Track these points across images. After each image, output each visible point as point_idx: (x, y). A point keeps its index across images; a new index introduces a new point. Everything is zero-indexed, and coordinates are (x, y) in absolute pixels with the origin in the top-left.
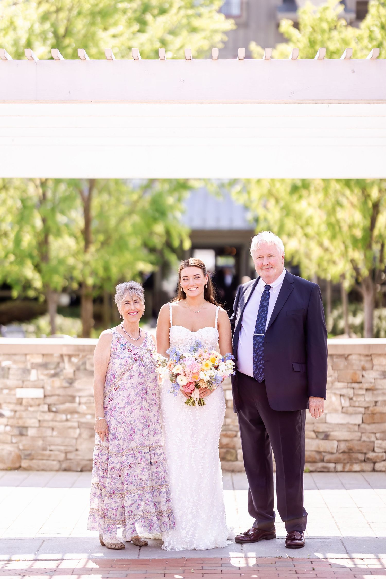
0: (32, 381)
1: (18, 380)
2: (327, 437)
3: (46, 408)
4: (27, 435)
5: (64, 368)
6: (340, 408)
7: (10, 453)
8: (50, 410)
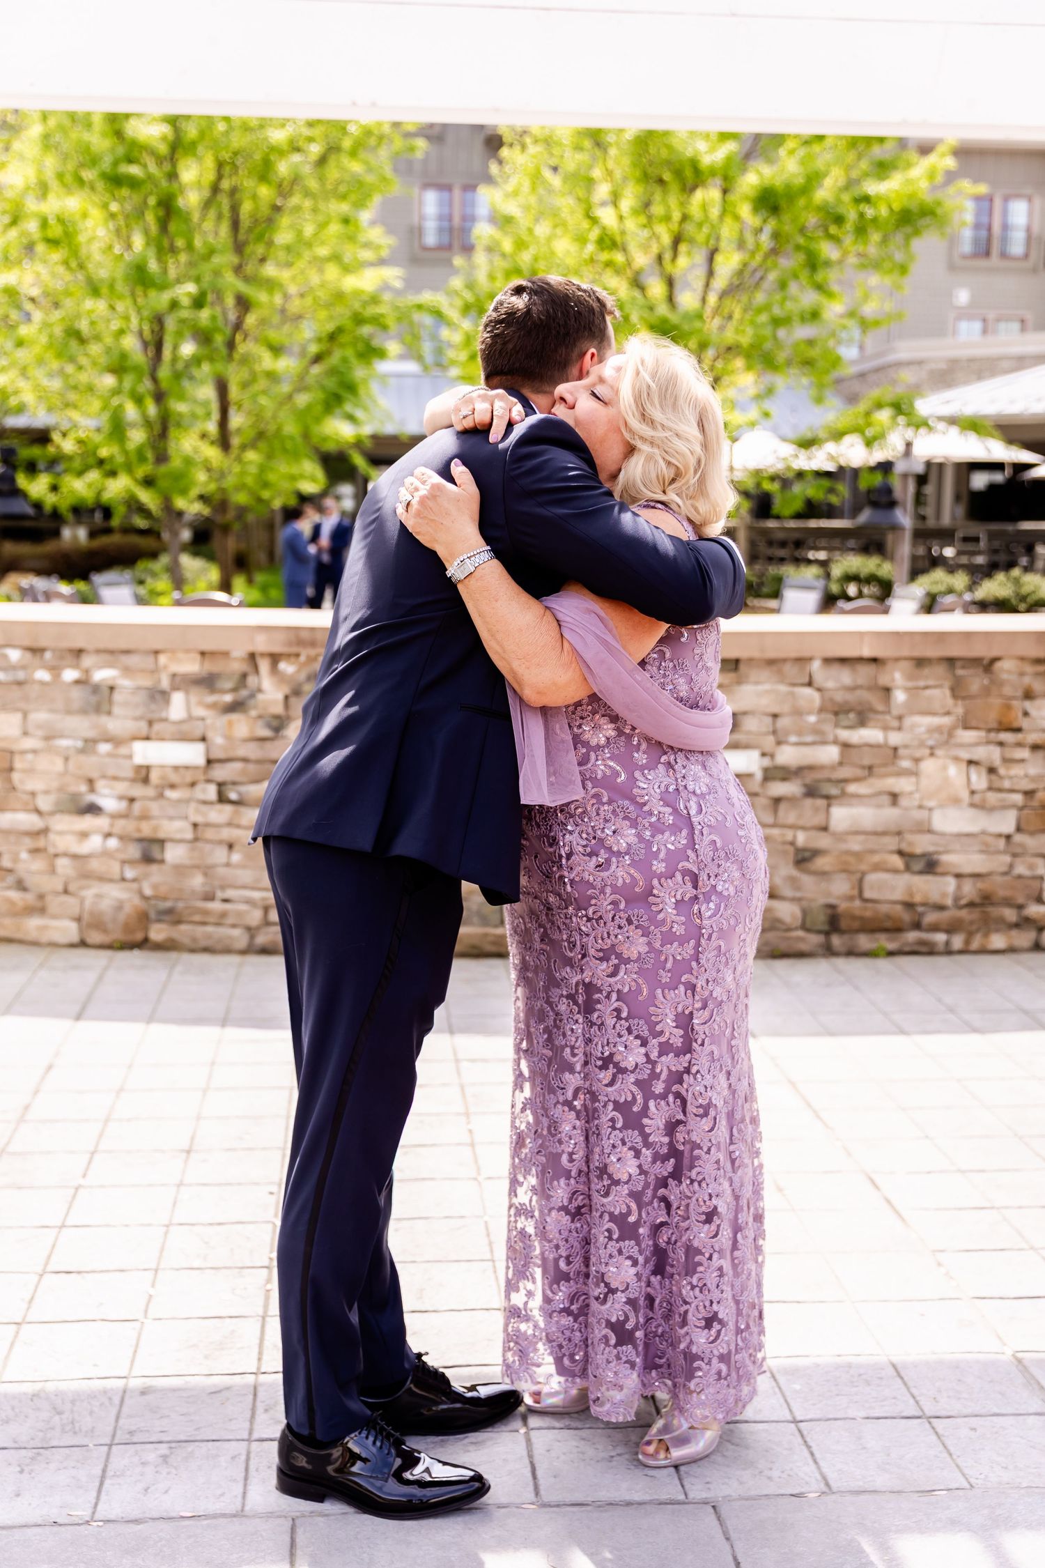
0: (175, 723)
1: (137, 719)
2: (930, 866)
3: (211, 792)
4: (162, 861)
5: (260, 690)
6: (965, 795)
7: (119, 907)
8: (222, 799)
